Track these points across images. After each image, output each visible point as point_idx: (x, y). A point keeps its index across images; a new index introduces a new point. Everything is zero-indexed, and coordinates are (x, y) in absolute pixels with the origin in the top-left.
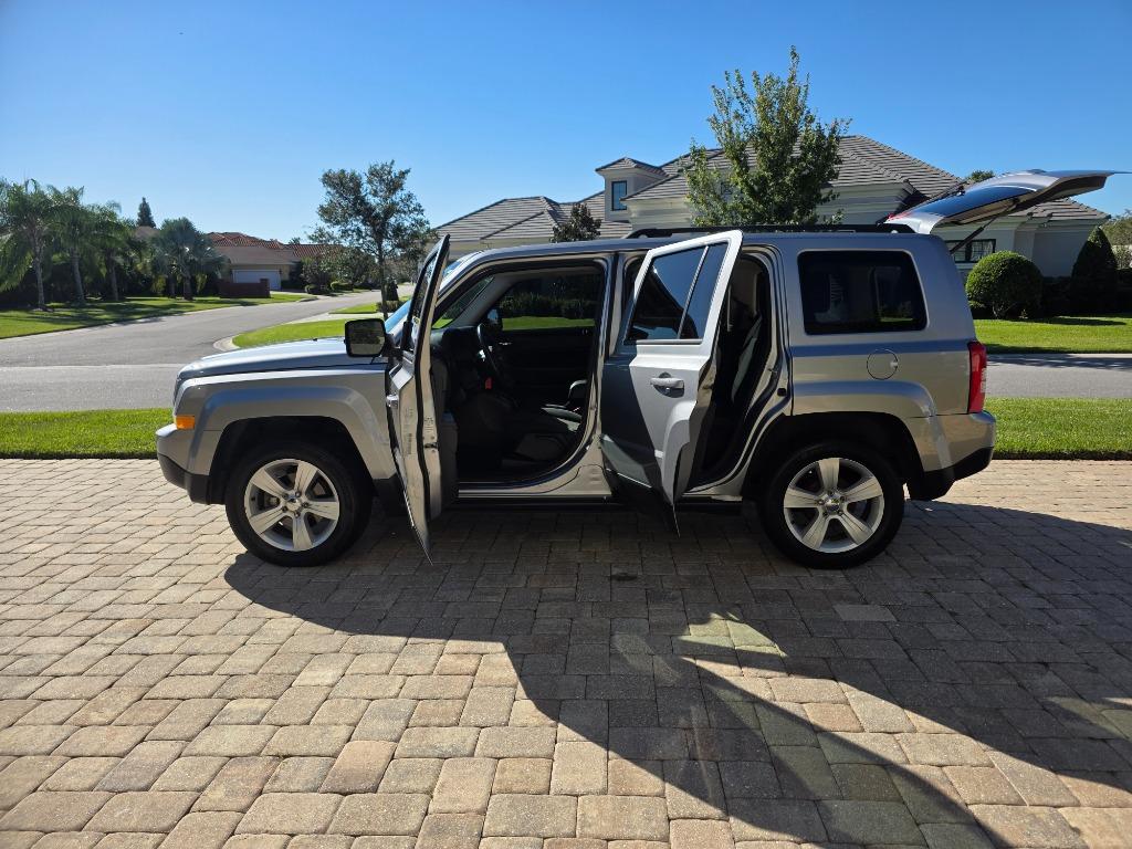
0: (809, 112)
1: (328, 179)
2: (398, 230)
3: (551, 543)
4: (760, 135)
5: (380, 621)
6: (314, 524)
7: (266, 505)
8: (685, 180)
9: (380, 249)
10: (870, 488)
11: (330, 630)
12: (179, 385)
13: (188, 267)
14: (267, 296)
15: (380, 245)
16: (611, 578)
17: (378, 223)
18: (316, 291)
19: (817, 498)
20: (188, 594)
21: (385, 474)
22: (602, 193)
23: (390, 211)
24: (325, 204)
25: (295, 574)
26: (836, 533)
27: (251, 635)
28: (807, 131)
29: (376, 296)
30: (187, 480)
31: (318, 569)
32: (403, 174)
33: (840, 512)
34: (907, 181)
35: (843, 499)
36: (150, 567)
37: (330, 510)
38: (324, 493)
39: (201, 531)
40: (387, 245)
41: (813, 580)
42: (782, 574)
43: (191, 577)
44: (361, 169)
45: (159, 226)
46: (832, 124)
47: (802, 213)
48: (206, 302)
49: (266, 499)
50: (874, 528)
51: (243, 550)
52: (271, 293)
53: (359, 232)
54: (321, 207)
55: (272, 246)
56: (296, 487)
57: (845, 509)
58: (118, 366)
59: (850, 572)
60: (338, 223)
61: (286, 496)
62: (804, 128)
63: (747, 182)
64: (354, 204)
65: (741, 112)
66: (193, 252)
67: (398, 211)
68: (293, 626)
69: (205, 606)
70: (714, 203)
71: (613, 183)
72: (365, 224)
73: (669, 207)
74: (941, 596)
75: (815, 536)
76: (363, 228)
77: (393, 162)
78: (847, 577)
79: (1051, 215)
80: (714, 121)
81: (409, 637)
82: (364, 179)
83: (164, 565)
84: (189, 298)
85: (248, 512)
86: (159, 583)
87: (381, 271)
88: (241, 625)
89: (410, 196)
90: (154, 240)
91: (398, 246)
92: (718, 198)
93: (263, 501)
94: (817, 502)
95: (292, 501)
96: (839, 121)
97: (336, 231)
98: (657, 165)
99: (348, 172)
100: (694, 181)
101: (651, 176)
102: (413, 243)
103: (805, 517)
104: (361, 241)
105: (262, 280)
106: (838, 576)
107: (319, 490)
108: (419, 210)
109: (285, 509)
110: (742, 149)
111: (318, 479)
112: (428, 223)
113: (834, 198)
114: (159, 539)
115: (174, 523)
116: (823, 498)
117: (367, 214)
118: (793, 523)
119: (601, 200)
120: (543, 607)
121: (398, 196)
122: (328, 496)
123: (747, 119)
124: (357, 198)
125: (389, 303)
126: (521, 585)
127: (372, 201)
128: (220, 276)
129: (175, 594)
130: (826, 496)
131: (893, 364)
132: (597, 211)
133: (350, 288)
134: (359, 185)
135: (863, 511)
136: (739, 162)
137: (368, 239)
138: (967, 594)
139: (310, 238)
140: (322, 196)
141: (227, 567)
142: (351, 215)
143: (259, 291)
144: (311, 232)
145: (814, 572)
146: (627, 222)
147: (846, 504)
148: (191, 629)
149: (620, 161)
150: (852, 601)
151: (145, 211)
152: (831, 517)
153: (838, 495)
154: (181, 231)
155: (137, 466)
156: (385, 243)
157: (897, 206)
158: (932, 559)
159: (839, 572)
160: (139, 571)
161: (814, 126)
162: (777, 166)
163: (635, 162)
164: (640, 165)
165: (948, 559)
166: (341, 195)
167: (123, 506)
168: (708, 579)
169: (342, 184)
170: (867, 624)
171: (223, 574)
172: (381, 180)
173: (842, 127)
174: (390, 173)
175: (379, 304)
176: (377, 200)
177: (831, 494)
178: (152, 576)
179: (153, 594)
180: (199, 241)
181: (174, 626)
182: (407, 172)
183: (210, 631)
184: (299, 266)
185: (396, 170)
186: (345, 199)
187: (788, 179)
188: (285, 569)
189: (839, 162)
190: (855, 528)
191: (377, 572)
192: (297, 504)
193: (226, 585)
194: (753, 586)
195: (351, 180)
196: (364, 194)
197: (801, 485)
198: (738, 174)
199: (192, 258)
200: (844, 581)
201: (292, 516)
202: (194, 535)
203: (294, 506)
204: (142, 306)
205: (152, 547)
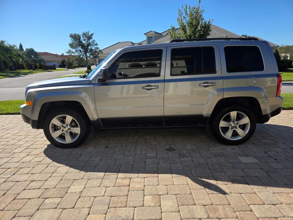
0: (202, 17)
1: (71, 36)
2: (91, 50)
3: (146, 139)
4: (190, 23)
5: (95, 167)
6: (72, 135)
7: (56, 129)
8: (169, 37)
9: (86, 55)
10: (246, 120)
11: (79, 171)
12: (27, 91)
13: (33, 61)
14: (55, 69)
16: (167, 150)
17: (85, 48)
18: (69, 68)
19: (229, 123)
20: (32, 159)
21: (94, 118)
23: (89, 45)
24: (71, 43)
25: (67, 151)
26: (235, 134)
27: (53, 173)
29: (86, 69)
30: (31, 121)
31: (74, 149)
32: (92, 35)
33: (236, 128)
34: (226, 37)
35: (237, 124)
36: (20, 149)
37: (77, 130)
38: (75, 125)
39: (37, 137)
40: (88, 54)
41: (229, 149)
42: (218, 147)
43: (33, 153)
44: (81, 34)
45: (25, 50)
46: (208, 20)
48: (38, 71)
49: (56, 127)
50: (247, 132)
51: (49, 143)
52: (57, 68)
53: (80, 51)
55: (56, 55)
56: (66, 123)
57: (238, 127)
59: (239, 146)
60: (74, 48)
61: (63, 126)
62: (201, 22)
63: (186, 37)
64: (79, 43)
65: (185, 16)
66: (34, 57)
67: (91, 45)
68: (67, 170)
69: (37, 163)
71: (149, 38)
72: (82, 48)
74: (269, 153)
75: (228, 135)
76: (81, 50)
77: (89, 31)
78: (238, 147)
81: (105, 172)
82: (81, 36)
83: (25, 149)
84: (34, 70)
85: (51, 132)
86: (23, 155)
87: (87, 62)
88: (50, 169)
89: (94, 41)
90: (24, 54)
91: (91, 55)
93: (56, 128)
94: (229, 125)
95: (65, 128)
96: (210, 20)
97: (74, 50)
98: (160, 33)
99: (77, 34)
100: (172, 36)
101: (159, 35)
102: (95, 54)
103: (225, 129)
104: (81, 53)
105: (54, 65)
107: (73, 124)
108: (97, 44)
109: (63, 130)
110: (185, 27)
111: (73, 121)
112: (99, 48)
114: (23, 140)
115: (28, 134)
117: (83, 46)
118: (222, 131)
119: (146, 41)
120: (147, 160)
121: (91, 41)
122: (76, 126)
123: (187, 18)
124: (79, 41)
125: (89, 70)
126: (139, 153)
127: (84, 42)
128: (42, 64)
129: (28, 158)
130: (232, 123)
131: (255, 81)
133: (78, 67)
134: (80, 38)
135: (243, 127)
136: (184, 30)
137: (83, 53)
138: (277, 152)
139: (67, 52)
140: (70, 40)
141: (44, 149)
142: (78, 46)
143: (53, 68)
144: (67, 51)
145: (229, 146)
147: (238, 125)
148: (33, 172)
149: (150, 32)
150: (244, 156)
151: (21, 46)
152: (233, 129)
153: (236, 122)
154: (31, 52)
155: (17, 117)
156: (87, 54)
158: (262, 141)
159: (236, 146)
160: (16, 151)
161: (203, 21)
162: (194, 32)
163: (154, 32)
164: (156, 33)
166: (75, 40)
167: (12, 129)
168: (196, 149)
169: (75, 37)
170: (251, 163)
171: (43, 152)
172: (86, 36)
173: (211, 22)
174: (88, 34)
175: (86, 71)
176: (85, 42)
177: (234, 122)
178: (20, 152)
179: (21, 158)
180: (36, 54)
181: (26, 170)
182: (93, 34)
183: (39, 172)
184: (64, 61)
185: (90, 33)
186: (76, 41)
187: (197, 36)
188: (63, 149)
189: (210, 31)
190: (241, 133)
191: (93, 150)
192: (67, 129)
193: (44, 155)
194: (211, 151)
195: (78, 36)
196: (81, 40)
197: (225, 120)
198: (184, 34)
199: (34, 59)
200: (239, 149)
201: (65, 132)
202: (34, 139)
203: (65, 129)
204: (21, 72)
205: (21, 143)
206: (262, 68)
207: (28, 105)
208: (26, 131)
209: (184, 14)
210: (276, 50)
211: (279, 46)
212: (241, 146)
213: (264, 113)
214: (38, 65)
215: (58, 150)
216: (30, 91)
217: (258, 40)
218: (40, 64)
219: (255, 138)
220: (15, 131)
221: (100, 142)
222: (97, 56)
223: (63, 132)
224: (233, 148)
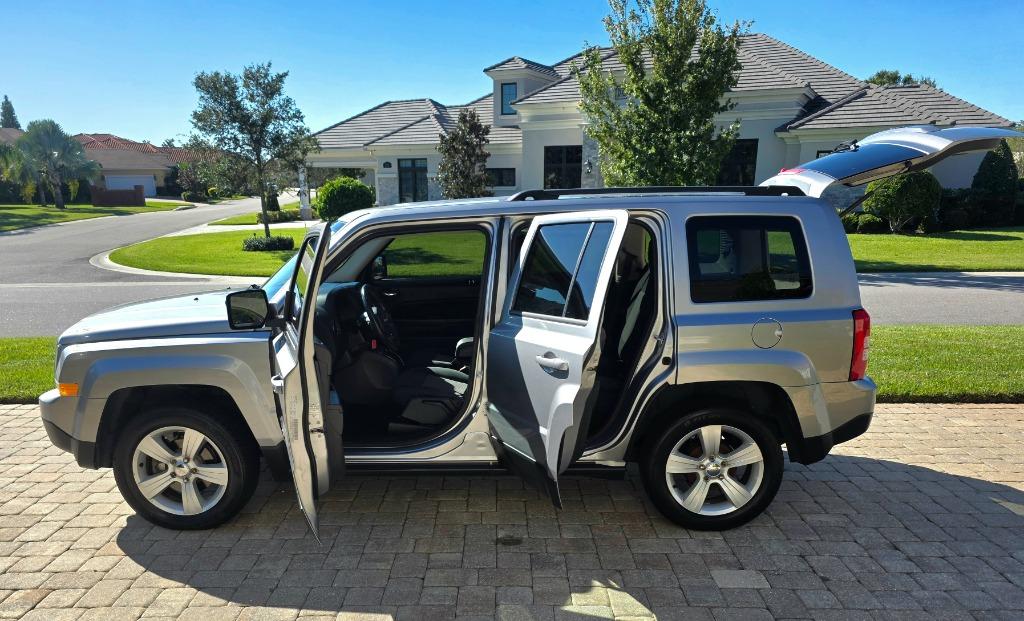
0: (708, 13)
1: (201, 83)
2: (277, 139)
3: (439, 502)
5: (272, 591)
6: (204, 489)
7: (154, 470)
8: (575, 84)
9: (259, 158)
10: (750, 454)
11: (223, 601)
12: (60, 351)
13: (57, 173)
14: (142, 204)
15: (258, 154)
16: (498, 541)
17: (255, 129)
18: (194, 198)
19: (697, 463)
20: (82, 561)
21: (270, 440)
22: (490, 95)
23: (267, 118)
24: (199, 110)
25: (187, 538)
26: (716, 496)
27: (146, 607)
28: (706, 33)
29: (255, 205)
30: (74, 445)
31: (209, 532)
32: (281, 78)
33: (721, 477)
34: (808, 85)
35: (724, 464)
36: (43, 531)
37: (219, 476)
38: (212, 458)
39: (90, 489)
40: (266, 155)
41: (692, 543)
42: (662, 536)
43: (83, 542)
44: (237, 72)
45: (24, 127)
46: (733, 26)
47: (699, 123)
48: (78, 211)
49: (154, 464)
50: (753, 492)
51: (133, 512)
52: (147, 200)
53: (236, 140)
54: (195, 113)
55: (145, 149)
56: (184, 453)
57: (725, 474)
59: (729, 534)
60: (213, 130)
61: (174, 462)
62: (703, 30)
63: (642, 90)
64: (230, 110)
65: (638, 12)
66: (62, 156)
67: (277, 118)
68: (188, 597)
69: (98, 575)
70: (608, 112)
71: (502, 85)
72: (242, 132)
73: (560, 111)
74: (814, 560)
75: (695, 500)
76: (240, 136)
77: (269, 64)
78: (725, 539)
79: (953, 123)
80: (610, 22)
81: (300, 608)
82: (240, 83)
83: (56, 528)
84: (61, 206)
85: (137, 479)
86: (52, 548)
87: (260, 182)
88: (137, 596)
89: (288, 101)
90: (20, 144)
91: (278, 155)
92: (612, 106)
93: (151, 467)
94: (699, 467)
95: (180, 466)
96: (740, 23)
97: (212, 139)
98: (549, 64)
99: (223, 74)
100: (587, 87)
101: (543, 76)
102: (294, 154)
103: (686, 482)
104: (238, 150)
105: (136, 187)
106: (717, 538)
107: (207, 455)
108: (298, 116)
109: (173, 475)
110: (638, 52)
111: (205, 445)
112: (308, 131)
113: (732, 107)
114: (49, 498)
115: (62, 479)
116: (705, 463)
117: (246, 123)
118: (674, 487)
119: (490, 102)
120: (430, 575)
121: (275, 102)
122: (216, 461)
123: (644, 20)
124: (232, 103)
125: (270, 213)
126: (410, 550)
127: (249, 106)
128: (92, 183)
129: (68, 561)
130: (708, 461)
131: (778, 333)
132: (486, 117)
133: (230, 194)
134: (234, 89)
136: (635, 66)
137: (246, 148)
138: (839, 557)
139: (185, 145)
140: (195, 101)
141: (119, 530)
142: (227, 123)
143: (133, 199)
144: (186, 140)
145: (694, 534)
146: (517, 127)
147: (726, 469)
148: (87, 601)
149: (509, 61)
150: (729, 566)
151: (8, 110)
152: (712, 481)
153: (719, 460)
154: (47, 133)
156: (264, 152)
157: (797, 113)
158: (808, 518)
159: (718, 533)
160: (31, 535)
161: (713, 27)
162: (674, 72)
163: (525, 61)
164: (530, 65)
165: (824, 518)
166: (215, 100)
167: (10, 460)
168: (591, 543)
169: (216, 88)
170: (743, 591)
171: (115, 538)
172: (258, 85)
173: (742, 30)
174: (266, 75)
175: (260, 215)
176: (254, 105)
177: (712, 460)
178: (45, 540)
179: (48, 560)
180: (69, 145)
181: (68, 598)
182: (286, 74)
183: (107, 603)
184: (174, 173)
185: (273, 73)
186: (221, 104)
187: (684, 87)
188: (176, 533)
190: (735, 492)
191: (268, 536)
192: (186, 470)
193: (119, 551)
194: (634, 550)
195: (226, 84)
196: (239, 99)
197: (685, 451)
198: (634, 80)
199: (61, 163)
200: (722, 544)
201: (180, 481)
202: (83, 494)
203: (181, 472)
205: (41, 508)
207: (64, 393)
208: (56, 467)
209: (633, 5)
211: (1013, 125)
212: (731, 534)
213: (807, 433)
214: (73, 187)
215: (159, 533)
216: (70, 350)
217: (803, 194)
218: (83, 183)
220: (16, 468)
221: (290, 513)
222: (301, 162)
223: (175, 479)
224: (705, 541)
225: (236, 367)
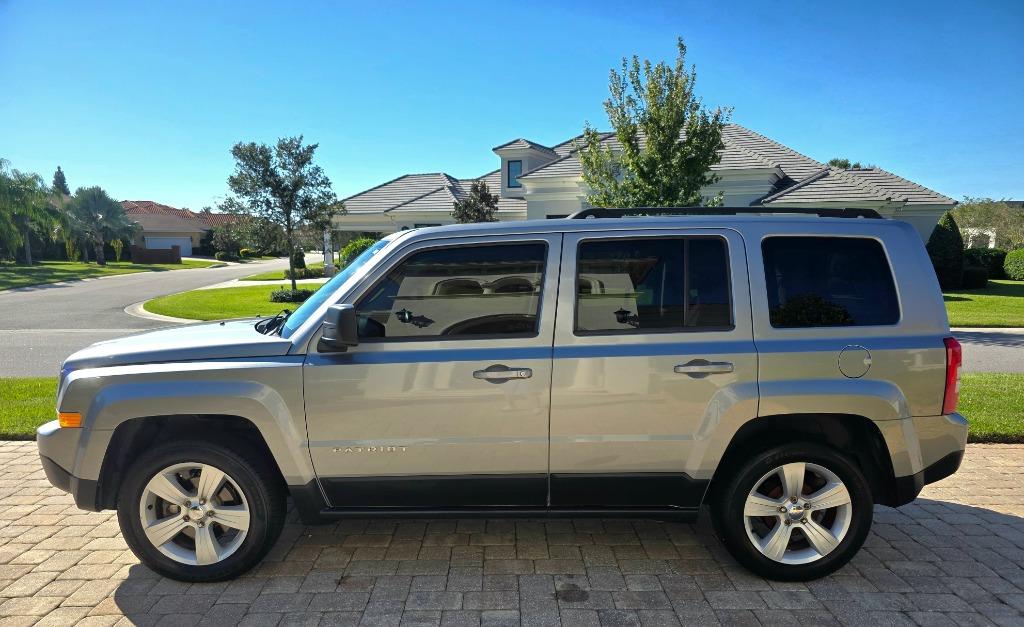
0: (693, 100)
1: (238, 152)
2: (307, 202)
3: (484, 548)
4: (651, 120)
6: (220, 534)
7: (165, 513)
8: (578, 161)
9: (288, 220)
10: (837, 495)
12: (63, 376)
13: (101, 234)
14: (179, 262)
15: (288, 214)
16: (557, 595)
17: (287, 195)
18: (227, 258)
19: (778, 505)
20: (72, 622)
21: (300, 478)
22: (498, 171)
23: (299, 183)
24: (235, 175)
25: (201, 592)
26: (799, 542)
28: (692, 117)
29: (284, 263)
30: (74, 484)
31: (225, 585)
32: (311, 149)
33: (803, 520)
34: (778, 167)
35: (807, 506)
36: (32, 584)
37: (239, 519)
38: (232, 499)
39: (94, 533)
40: (295, 216)
41: (777, 597)
42: (741, 588)
43: (77, 598)
44: (272, 143)
45: (73, 193)
46: (715, 111)
47: (687, 194)
48: (118, 267)
49: (165, 506)
50: (841, 538)
51: (138, 561)
52: (183, 259)
53: (268, 203)
54: (231, 177)
55: (183, 214)
56: (200, 491)
57: (809, 517)
58: (27, 331)
59: (814, 585)
60: (247, 193)
61: (188, 504)
62: (690, 115)
63: (637, 164)
64: (264, 176)
65: (634, 96)
66: (105, 219)
67: (306, 184)
70: (607, 184)
71: (509, 162)
72: (274, 196)
73: (561, 185)
74: (919, 617)
75: (775, 547)
76: (272, 199)
77: (301, 138)
78: (811, 592)
79: (906, 201)
80: (609, 105)
82: (274, 153)
83: (48, 580)
84: (102, 263)
85: (144, 523)
86: (40, 606)
87: (289, 241)
89: (317, 169)
90: (69, 207)
91: (306, 217)
92: (610, 177)
93: (162, 510)
94: (780, 510)
95: (195, 508)
96: (722, 109)
97: (245, 201)
98: (550, 146)
99: (259, 144)
100: (587, 161)
101: (544, 156)
102: (322, 214)
103: (765, 526)
104: (270, 212)
105: (173, 247)
106: (800, 589)
107: (226, 496)
108: (326, 182)
109: (187, 518)
110: (634, 131)
111: (225, 484)
112: (335, 195)
113: (716, 180)
114: (46, 544)
116: (786, 505)
117: (278, 188)
118: (753, 531)
119: (498, 178)
121: (306, 170)
122: (236, 503)
123: (639, 103)
124: (266, 170)
125: (296, 270)
126: (457, 606)
127: (281, 173)
128: (133, 243)
129: (56, 620)
130: (789, 503)
131: (867, 362)
132: (495, 188)
133: (259, 255)
134: (269, 158)
135: (828, 519)
136: (631, 144)
137: (277, 210)
139: (220, 208)
140: (232, 167)
141: (119, 582)
142: (260, 187)
143: (171, 257)
144: (221, 202)
145: (776, 585)
146: (522, 199)
147: (810, 512)
149: (515, 142)
151: (60, 179)
152: (794, 526)
153: (801, 502)
154: (94, 199)
156: (293, 214)
157: (769, 189)
158: (893, 566)
159: (801, 585)
161: (698, 113)
162: (665, 149)
163: (530, 143)
164: (534, 146)
165: (909, 566)
166: (251, 167)
167: (10, 500)
168: (663, 596)
169: (252, 156)
171: (113, 594)
172: (290, 154)
173: (725, 114)
174: (298, 147)
175: (287, 272)
176: (286, 172)
177: (794, 501)
178: (32, 595)
180: (113, 208)
182: (315, 146)
184: (210, 234)
185: (304, 145)
186: (255, 171)
187: (674, 162)
188: (184, 587)
189: (722, 147)
190: (822, 539)
191: (293, 589)
192: (201, 513)
193: (116, 609)
194: (715, 606)
195: (261, 153)
196: (273, 167)
197: (764, 491)
198: (630, 156)
199: (104, 224)
200: (810, 598)
201: (195, 526)
202: (85, 540)
203: (196, 514)
204: (56, 270)
205: (35, 556)
206: (891, 316)
207: (65, 424)
208: (58, 508)
209: (630, 91)
210: (950, 217)
211: (957, 203)
212: (819, 586)
213: (899, 472)
214: (117, 245)
215: (167, 586)
216: (73, 376)
217: (881, 216)
218: (125, 242)
219: (871, 553)
220: (14, 509)
221: (319, 561)
222: (328, 223)
223: (187, 524)
224: (791, 594)
225: (266, 394)
